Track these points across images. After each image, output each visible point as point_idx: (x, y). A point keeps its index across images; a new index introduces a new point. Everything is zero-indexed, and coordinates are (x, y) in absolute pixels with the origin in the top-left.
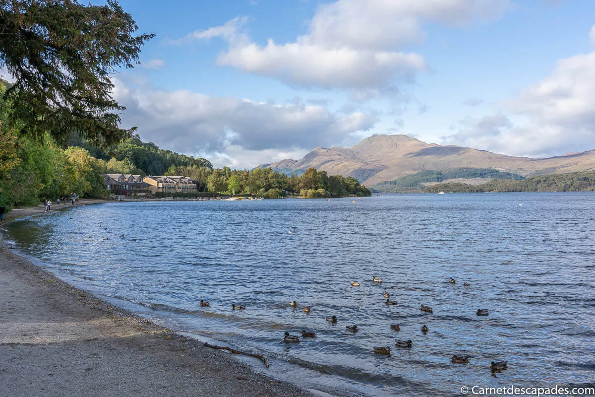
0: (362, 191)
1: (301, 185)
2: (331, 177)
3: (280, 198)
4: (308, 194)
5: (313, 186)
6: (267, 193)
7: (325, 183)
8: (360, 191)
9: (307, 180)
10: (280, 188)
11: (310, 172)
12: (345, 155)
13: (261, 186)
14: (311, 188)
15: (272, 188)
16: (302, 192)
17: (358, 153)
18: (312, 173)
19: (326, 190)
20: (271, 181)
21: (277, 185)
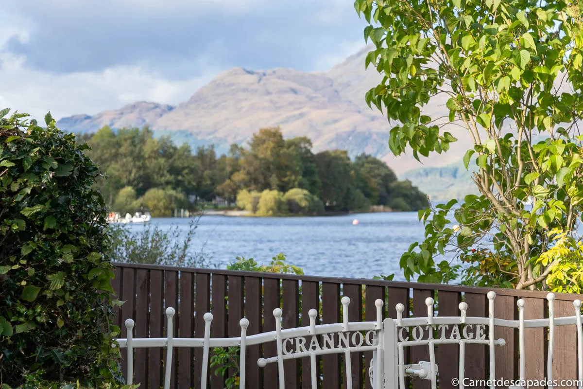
0: (405, 196)
1: (239, 177)
2: (323, 156)
3: (179, 217)
4: (261, 204)
5: (274, 179)
6: (141, 200)
7: (307, 173)
8: (397, 196)
9: (257, 163)
10: (176, 185)
11: (264, 142)
12: (309, 91)
13: (124, 181)
14: (267, 186)
15: (156, 185)
16: (244, 197)
17: (348, 85)
18: (270, 144)
19: (311, 192)
20: (152, 164)
21: (169, 177)
